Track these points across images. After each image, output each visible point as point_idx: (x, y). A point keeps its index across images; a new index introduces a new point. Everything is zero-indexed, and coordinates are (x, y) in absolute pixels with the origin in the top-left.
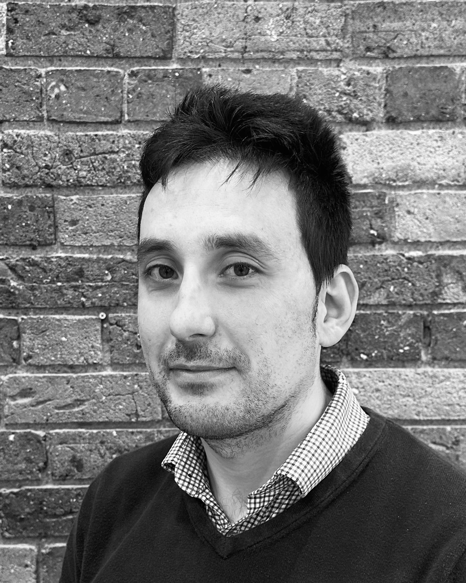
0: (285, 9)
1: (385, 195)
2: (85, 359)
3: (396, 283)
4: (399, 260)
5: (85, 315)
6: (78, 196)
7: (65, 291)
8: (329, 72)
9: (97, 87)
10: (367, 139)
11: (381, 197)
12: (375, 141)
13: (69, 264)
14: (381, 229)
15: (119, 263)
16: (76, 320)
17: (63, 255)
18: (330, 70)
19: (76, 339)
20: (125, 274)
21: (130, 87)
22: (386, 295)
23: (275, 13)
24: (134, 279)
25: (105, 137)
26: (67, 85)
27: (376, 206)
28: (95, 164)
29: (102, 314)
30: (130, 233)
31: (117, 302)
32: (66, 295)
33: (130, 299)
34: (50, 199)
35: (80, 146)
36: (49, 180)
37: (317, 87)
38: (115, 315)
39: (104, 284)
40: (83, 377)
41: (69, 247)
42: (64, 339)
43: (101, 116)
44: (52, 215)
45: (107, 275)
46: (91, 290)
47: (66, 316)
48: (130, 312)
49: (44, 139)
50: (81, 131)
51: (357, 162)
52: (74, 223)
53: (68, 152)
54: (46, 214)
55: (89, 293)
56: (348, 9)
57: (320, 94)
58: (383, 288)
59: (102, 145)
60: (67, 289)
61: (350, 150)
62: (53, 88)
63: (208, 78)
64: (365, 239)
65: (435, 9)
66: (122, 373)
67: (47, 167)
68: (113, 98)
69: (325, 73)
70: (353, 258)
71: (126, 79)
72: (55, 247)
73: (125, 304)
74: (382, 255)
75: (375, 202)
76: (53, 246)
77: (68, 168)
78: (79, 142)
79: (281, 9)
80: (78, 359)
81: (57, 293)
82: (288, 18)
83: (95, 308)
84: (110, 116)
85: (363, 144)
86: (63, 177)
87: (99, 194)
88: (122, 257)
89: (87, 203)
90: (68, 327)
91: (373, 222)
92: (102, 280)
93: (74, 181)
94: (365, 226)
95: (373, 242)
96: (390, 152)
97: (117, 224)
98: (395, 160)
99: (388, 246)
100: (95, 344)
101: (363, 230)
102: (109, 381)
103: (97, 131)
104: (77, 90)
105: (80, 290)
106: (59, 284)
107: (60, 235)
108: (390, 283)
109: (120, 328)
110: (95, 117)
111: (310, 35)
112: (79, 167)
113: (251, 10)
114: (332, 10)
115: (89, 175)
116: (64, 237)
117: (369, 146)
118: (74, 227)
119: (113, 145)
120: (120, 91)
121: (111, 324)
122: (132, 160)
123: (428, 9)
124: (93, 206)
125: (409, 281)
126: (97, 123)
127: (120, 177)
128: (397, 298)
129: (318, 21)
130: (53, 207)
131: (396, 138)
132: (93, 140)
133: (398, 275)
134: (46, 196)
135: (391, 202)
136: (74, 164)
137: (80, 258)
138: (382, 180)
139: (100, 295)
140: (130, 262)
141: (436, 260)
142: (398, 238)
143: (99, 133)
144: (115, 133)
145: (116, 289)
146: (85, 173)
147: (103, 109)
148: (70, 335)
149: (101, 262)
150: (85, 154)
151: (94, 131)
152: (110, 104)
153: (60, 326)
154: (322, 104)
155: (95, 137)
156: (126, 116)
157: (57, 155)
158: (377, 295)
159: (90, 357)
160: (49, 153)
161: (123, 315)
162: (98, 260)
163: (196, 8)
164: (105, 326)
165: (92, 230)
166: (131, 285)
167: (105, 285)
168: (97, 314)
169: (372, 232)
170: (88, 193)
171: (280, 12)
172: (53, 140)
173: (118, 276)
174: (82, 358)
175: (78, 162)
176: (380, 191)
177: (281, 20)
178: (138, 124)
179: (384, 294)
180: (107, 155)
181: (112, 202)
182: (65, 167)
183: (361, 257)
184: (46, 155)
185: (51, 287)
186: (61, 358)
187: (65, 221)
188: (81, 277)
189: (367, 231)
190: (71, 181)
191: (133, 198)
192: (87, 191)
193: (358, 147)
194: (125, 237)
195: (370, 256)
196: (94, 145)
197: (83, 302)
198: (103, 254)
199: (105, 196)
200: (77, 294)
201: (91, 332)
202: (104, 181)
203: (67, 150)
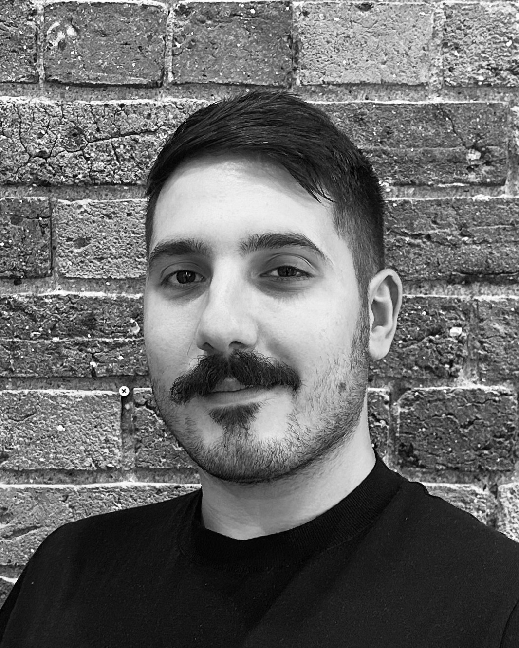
2: (94, 461)
5: (96, 389)
6: (89, 201)
7: (65, 351)
8: (496, 9)
9: (125, 30)
13: (73, 308)
16: (81, 398)
17: (63, 293)
18: (498, 6)
19: (80, 428)
21: (177, 30)
25: (136, 108)
26: (78, 27)
28: (118, 150)
29: (124, 388)
32: (67, 357)
34: (46, 205)
35: (95, 123)
36: (44, 175)
37: (476, 32)
38: (143, 389)
40: (90, 490)
41: (72, 281)
42: (60, 428)
43: (131, 76)
44: (47, 230)
45: (133, 325)
46: (106, 350)
47: (65, 391)
49: (39, 110)
50: (97, 99)
52: (82, 242)
53: (76, 131)
54: (39, 228)
55: (103, 355)
57: (481, 43)
59: (130, 121)
60: (69, 348)
62: (55, 32)
63: (302, 17)
66: (153, 484)
67: (42, 154)
68: (150, 48)
69: (490, 10)
71: (172, 19)
72: (51, 280)
76: (47, 279)
77: (76, 157)
78: (94, 116)
80: (82, 460)
81: (51, 353)
83: (112, 379)
84: (145, 76)
86: (68, 170)
87: (124, 197)
89: (104, 212)
90: (68, 409)
92: (125, 334)
93: (84, 177)
100: (110, 437)
102: (131, 496)
103: (124, 99)
104: (92, 35)
105: (89, 350)
106: (56, 339)
107: (60, 261)
109: (152, 412)
110: (120, 77)
112: (93, 154)
115: (108, 167)
116: (64, 264)
118: (82, 249)
119: (149, 121)
120: (161, 37)
121: (138, 405)
124: (113, 216)
126: (124, 85)
130: (50, 217)
132: (117, 113)
134: (40, 201)
136: (85, 150)
137: (91, 298)
139: (121, 358)
143: (127, 102)
144: (151, 102)
146: (102, 165)
147: (134, 65)
148: (71, 422)
149: (125, 304)
150: (104, 135)
151: (120, 98)
152: (144, 57)
153: (55, 407)
154: (486, 59)
155: (120, 109)
156: (170, 75)
157: (59, 136)
159: (101, 458)
160: (46, 132)
162: (120, 302)
164: (127, 406)
165: (111, 254)
167: (130, 342)
168: (114, 387)
170: (106, 195)
172: (53, 113)
174: (90, 460)
175: (92, 146)
178: (188, 88)
180: (137, 137)
182: (71, 154)
184: (41, 136)
185: (43, 345)
186: (56, 458)
187: (69, 239)
188: (90, 329)
190: (80, 176)
192: (104, 192)
196: (118, 120)
197: (94, 369)
198: (126, 292)
199: (133, 200)
200: (83, 355)
201: (105, 418)
202: (133, 176)
203: (75, 128)
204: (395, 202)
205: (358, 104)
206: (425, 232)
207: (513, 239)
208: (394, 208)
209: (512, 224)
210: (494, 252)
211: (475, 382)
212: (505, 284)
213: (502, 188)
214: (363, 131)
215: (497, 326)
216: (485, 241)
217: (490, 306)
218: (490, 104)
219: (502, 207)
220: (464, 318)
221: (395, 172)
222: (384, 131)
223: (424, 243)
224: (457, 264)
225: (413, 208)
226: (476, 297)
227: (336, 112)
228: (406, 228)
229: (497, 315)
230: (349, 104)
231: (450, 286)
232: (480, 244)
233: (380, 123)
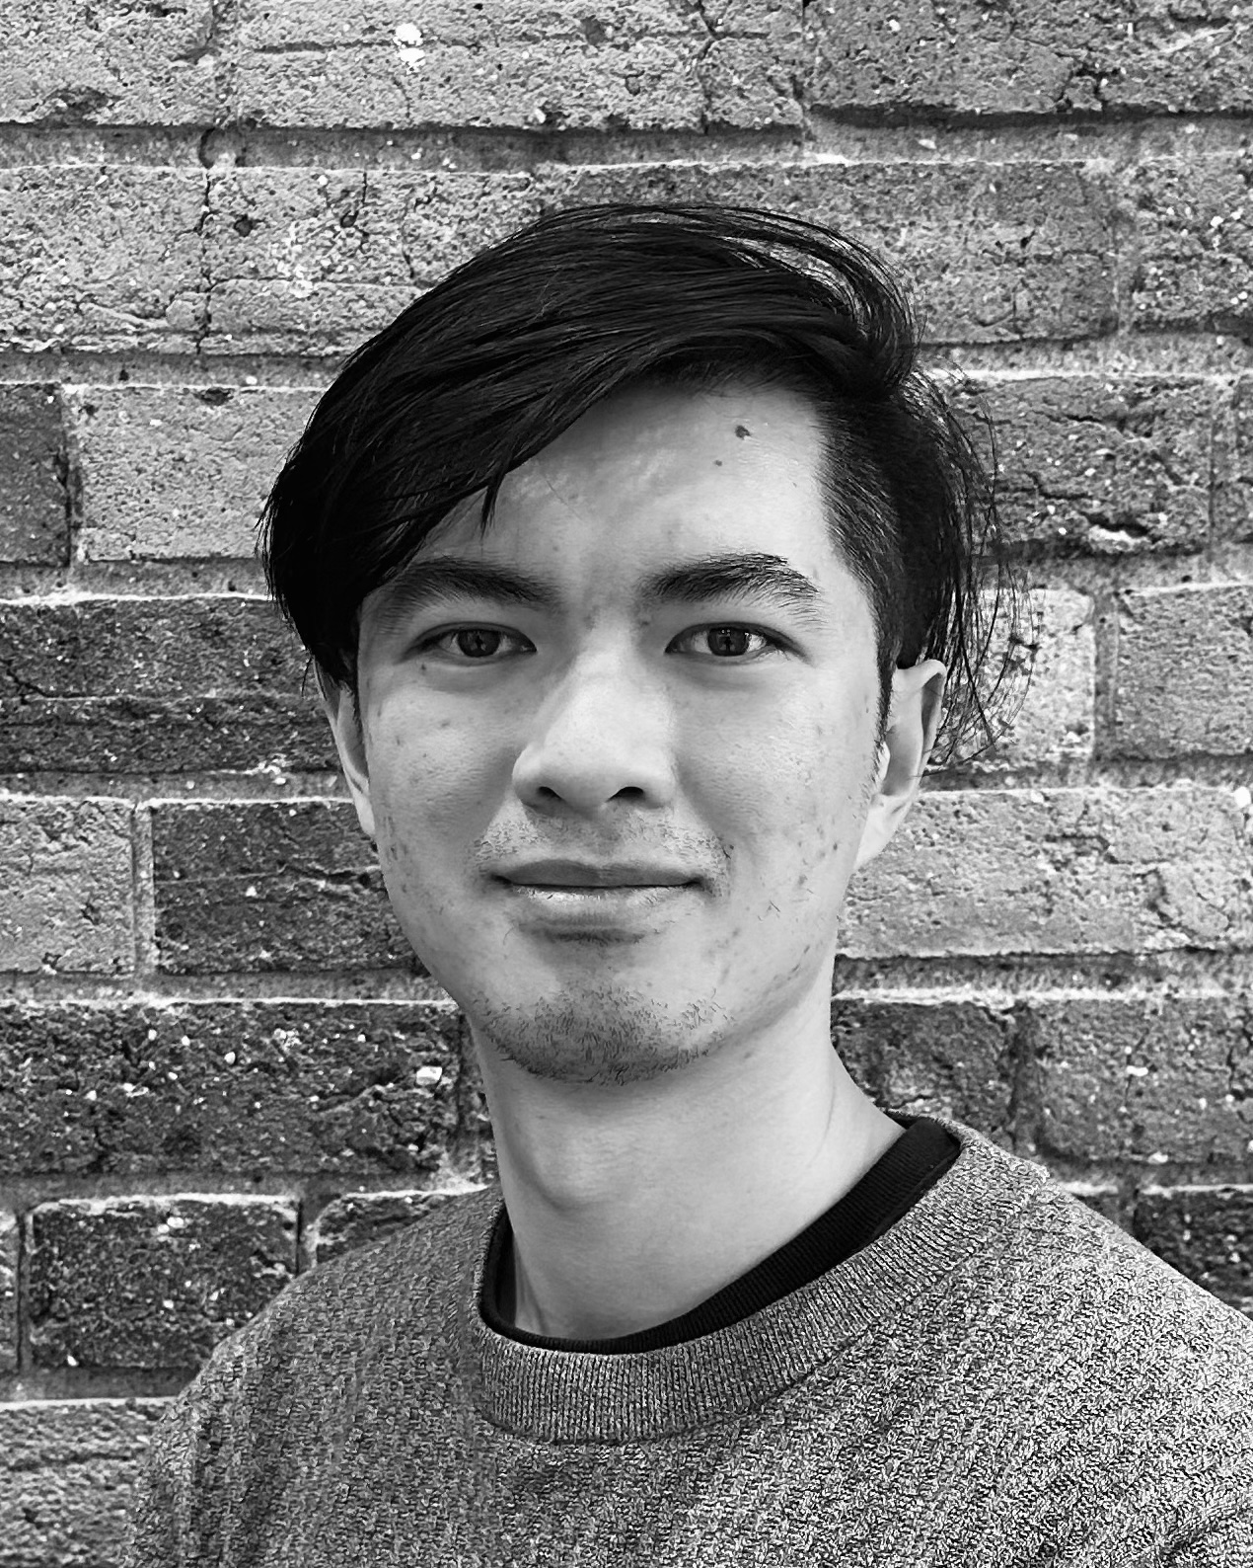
0: (336, 191)
23: (302, 205)
56: (551, 191)
63: (85, 416)
65: (841, 192)
79: (322, 191)
82: (347, 221)
111: (423, 276)
113: (222, 195)
114: (496, 196)
123: (816, 191)
129: (448, 234)
141: (863, 1021)
163: (35, 186)
171: (320, 200)
177: (323, 228)
204: (294, 806)
205: (208, 601)
206: (358, 870)
208: (292, 820)
211: (473, 1180)
214: (223, 657)
220: (445, 1048)
221: (293, 744)
222: (265, 657)
223: (356, 891)
225: (333, 818)
227: (163, 617)
228: (317, 860)
230: (189, 601)
231: (419, 980)
233: (257, 641)
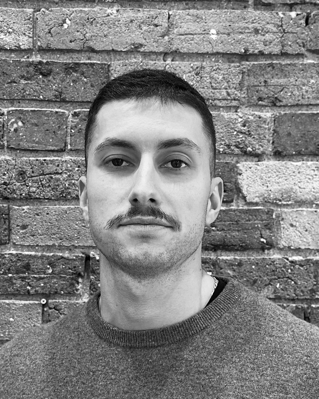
0: (195, 67)
1: (273, 211)
3: (282, 281)
4: (284, 263)
5: (30, 300)
6: (28, 207)
7: (14, 281)
8: (229, 116)
9: (47, 124)
10: (258, 168)
11: (270, 212)
12: (264, 169)
13: (19, 260)
14: (269, 237)
15: (59, 259)
16: (22, 304)
17: (14, 252)
18: (230, 115)
19: (22, 320)
20: (63, 268)
21: (73, 124)
22: (273, 290)
23: (187, 70)
24: (70, 272)
25: (52, 162)
26: (24, 122)
27: (266, 220)
28: (43, 182)
29: (43, 300)
30: (69, 236)
31: (56, 291)
32: (15, 284)
33: (66, 289)
34: (6, 208)
35: (31, 168)
36: (6, 194)
37: (219, 127)
38: (54, 301)
39: (45, 276)
41: (19, 246)
42: (11, 319)
43: (49, 146)
44: (7, 221)
45: (49, 269)
46: (35, 281)
47: (14, 301)
48: (66, 299)
49: (4, 162)
50: (33, 157)
51: (250, 185)
52: (24, 227)
53: (22, 172)
54: (2, 220)
55: (34, 283)
56: (244, 68)
57: (221, 133)
58: (271, 285)
59: (49, 168)
60: (16, 280)
61: (245, 175)
62: (12, 124)
64: (256, 245)
65: (313, 69)
67: (5, 184)
68: (59, 132)
69: (226, 117)
70: (247, 260)
71: (70, 118)
72: (8, 246)
73: (62, 292)
74: (270, 259)
75: (265, 217)
76: (7, 245)
77: (22, 185)
78: (31, 165)
79: (192, 67)
81: (8, 282)
82: (197, 74)
83: (38, 295)
84: (56, 146)
85: (255, 171)
86: (17, 191)
87: (46, 205)
88: (61, 254)
89: (35, 212)
90: (16, 310)
91: (263, 232)
92: (45, 273)
93: (26, 195)
94: (256, 235)
95: (263, 248)
96: (277, 178)
97: (59, 229)
98: (280, 184)
99: (275, 251)
100: (36, 324)
101: (255, 238)
103: (46, 157)
104: (31, 126)
105: (27, 281)
106: (10, 275)
107: (13, 236)
108: (277, 281)
109: (58, 312)
110: (44, 146)
111: (214, 87)
112: (30, 184)
113: (168, 68)
114: (232, 69)
115: (38, 190)
116: (16, 238)
117: (259, 173)
118: (23, 231)
119: (58, 168)
120: (65, 127)
121: (50, 308)
122: (72, 180)
123: (307, 69)
124: (40, 214)
125: (293, 280)
126: (46, 150)
127: (63, 192)
128: (282, 293)
129: (221, 77)
130: (9, 214)
131: (282, 168)
132: (42, 164)
133: (283, 274)
134: (3, 206)
135: (278, 217)
136: (27, 182)
137: (28, 255)
138: (270, 200)
139: (42, 285)
140: (67, 259)
141: (313, 264)
142: (283, 245)
143: (47, 158)
144: (60, 159)
145: (55, 280)
146: (34, 189)
147: (51, 140)
148: (17, 316)
149: (45, 258)
150: (35, 174)
151: (44, 157)
152: (56, 137)
153: (9, 309)
154: (223, 140)
155: (44, 162)
156: (69, 146)
157: (14, 175)
158: (266, 290)
160: (7, 173)
161: (60, 301)
162: (42, 257)
163: (126, 65)
164: (45, 309)
165: (39, 233)
166: (68, 277)
167: (47, 277)
168: (39, 300)
169: (262, 240)
170: (37, 204)
171: (191, 69)
172: (11, 163)
173: (57, 270)
175: (30, 180)
176: (269, 208)
177: (192, 76)
178: (78, 152)
179: (272, 290)
180: (52, 176)
181: (55, 212)
182: (19, 184)
183: (253, 259)
184: (4, 175)
185: (4, 278)
186: (9, 335)
187: (18, 226)
188: (27, 270)
189: (258, 239)
190: (24, 194)
191: (72, 209)
192: (35, 203)
193: (251, 173)
194: (64, 239)
195: (260, 259)
196: (43, 167)
197: (29, 290)
198: (46, 252)
199: (50, 207)
200: (24, 283)
201: (34, 315)
202: (50, 195)
203: (21, 171)
207: (237, 229)
209: (236, 221)
210: (228, 235)
212: (234, 251)
213: (232, 204)
215: (229, 272)
216: (223, 230)
217: (225, 261)
218: (226, 163)
219: (231, 213)
220: (213, 268)
224: (210, 241)
226: (219, 257)
229: (229, 266)
231: (206, 252)
232: (221, 231)
